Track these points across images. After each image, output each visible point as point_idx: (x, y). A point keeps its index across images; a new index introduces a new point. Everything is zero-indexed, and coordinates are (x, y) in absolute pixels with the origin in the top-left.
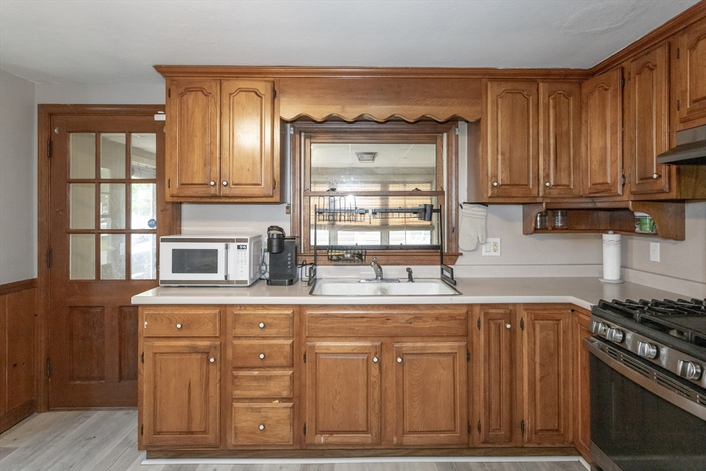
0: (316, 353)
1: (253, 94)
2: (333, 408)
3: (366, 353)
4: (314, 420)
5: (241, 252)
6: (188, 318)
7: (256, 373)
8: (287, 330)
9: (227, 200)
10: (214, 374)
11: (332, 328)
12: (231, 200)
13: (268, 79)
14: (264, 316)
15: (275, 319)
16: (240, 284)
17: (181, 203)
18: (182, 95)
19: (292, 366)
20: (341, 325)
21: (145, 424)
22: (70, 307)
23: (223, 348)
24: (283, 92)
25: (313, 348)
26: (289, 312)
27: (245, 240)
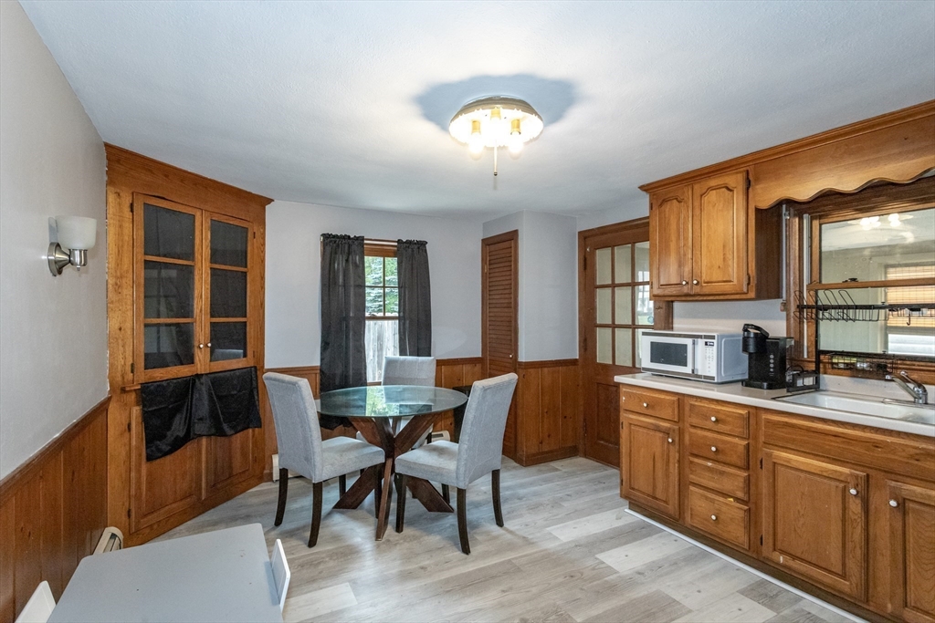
0: (775, 463)
1: (724, 189)
2: (795, 530)
3: (842, 481)
4: (771, 533)
5: (709, 348)
6: (653, 401)
7: (710, 464)
8: (741, 430)
9: (701, 298)
10: (674, 456)
11: (794, 440)
12: (705, 298)
13: (742, 169)
14: (718, 411)
15: (728, 416)
16: (708, 380)
17: (672, 302)
18: (661, 205)
19: (747, 468)
20: (806, 438)
21: (624, 478)
22: (598, 383)
23: (681, 432)
24: (758, 180)
25: (770, 455)
26: (744, 412)
27: (713, 337)
